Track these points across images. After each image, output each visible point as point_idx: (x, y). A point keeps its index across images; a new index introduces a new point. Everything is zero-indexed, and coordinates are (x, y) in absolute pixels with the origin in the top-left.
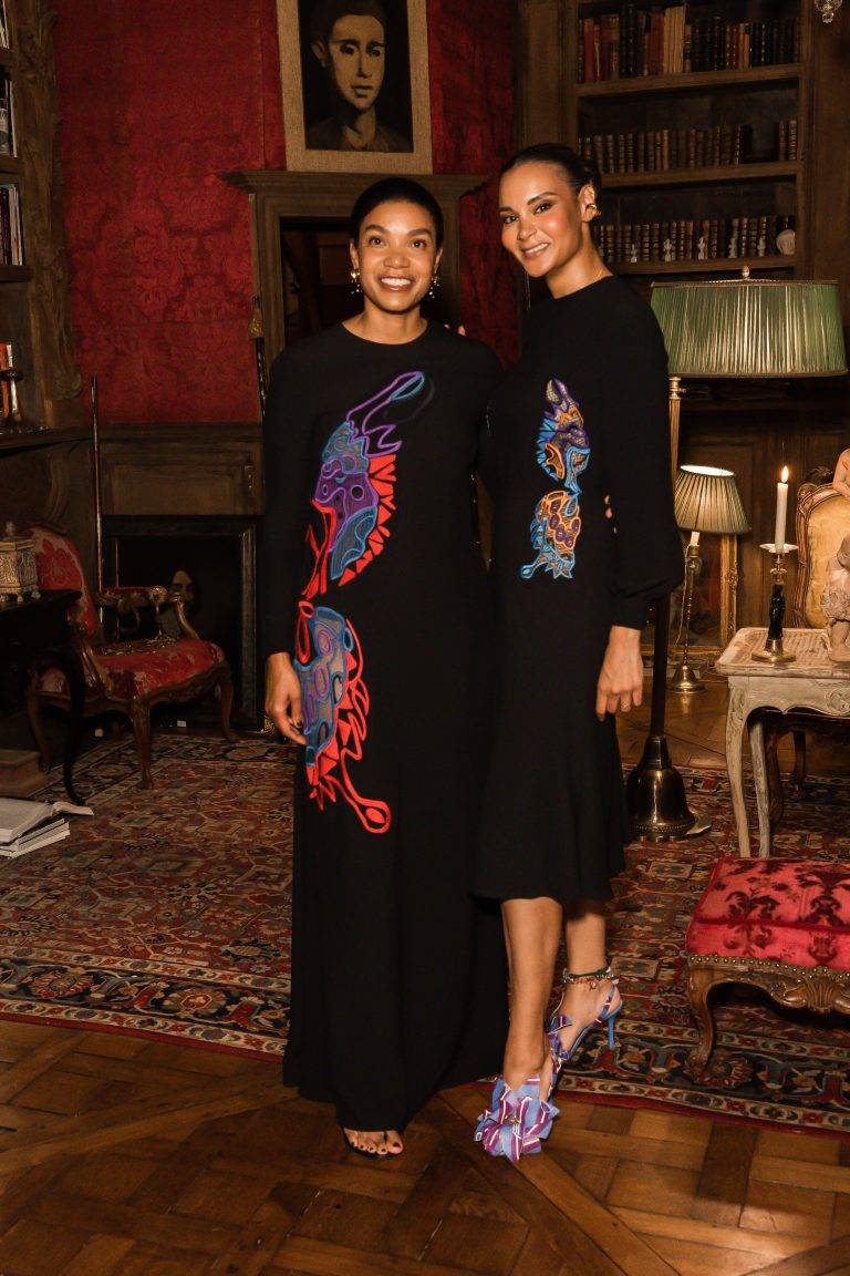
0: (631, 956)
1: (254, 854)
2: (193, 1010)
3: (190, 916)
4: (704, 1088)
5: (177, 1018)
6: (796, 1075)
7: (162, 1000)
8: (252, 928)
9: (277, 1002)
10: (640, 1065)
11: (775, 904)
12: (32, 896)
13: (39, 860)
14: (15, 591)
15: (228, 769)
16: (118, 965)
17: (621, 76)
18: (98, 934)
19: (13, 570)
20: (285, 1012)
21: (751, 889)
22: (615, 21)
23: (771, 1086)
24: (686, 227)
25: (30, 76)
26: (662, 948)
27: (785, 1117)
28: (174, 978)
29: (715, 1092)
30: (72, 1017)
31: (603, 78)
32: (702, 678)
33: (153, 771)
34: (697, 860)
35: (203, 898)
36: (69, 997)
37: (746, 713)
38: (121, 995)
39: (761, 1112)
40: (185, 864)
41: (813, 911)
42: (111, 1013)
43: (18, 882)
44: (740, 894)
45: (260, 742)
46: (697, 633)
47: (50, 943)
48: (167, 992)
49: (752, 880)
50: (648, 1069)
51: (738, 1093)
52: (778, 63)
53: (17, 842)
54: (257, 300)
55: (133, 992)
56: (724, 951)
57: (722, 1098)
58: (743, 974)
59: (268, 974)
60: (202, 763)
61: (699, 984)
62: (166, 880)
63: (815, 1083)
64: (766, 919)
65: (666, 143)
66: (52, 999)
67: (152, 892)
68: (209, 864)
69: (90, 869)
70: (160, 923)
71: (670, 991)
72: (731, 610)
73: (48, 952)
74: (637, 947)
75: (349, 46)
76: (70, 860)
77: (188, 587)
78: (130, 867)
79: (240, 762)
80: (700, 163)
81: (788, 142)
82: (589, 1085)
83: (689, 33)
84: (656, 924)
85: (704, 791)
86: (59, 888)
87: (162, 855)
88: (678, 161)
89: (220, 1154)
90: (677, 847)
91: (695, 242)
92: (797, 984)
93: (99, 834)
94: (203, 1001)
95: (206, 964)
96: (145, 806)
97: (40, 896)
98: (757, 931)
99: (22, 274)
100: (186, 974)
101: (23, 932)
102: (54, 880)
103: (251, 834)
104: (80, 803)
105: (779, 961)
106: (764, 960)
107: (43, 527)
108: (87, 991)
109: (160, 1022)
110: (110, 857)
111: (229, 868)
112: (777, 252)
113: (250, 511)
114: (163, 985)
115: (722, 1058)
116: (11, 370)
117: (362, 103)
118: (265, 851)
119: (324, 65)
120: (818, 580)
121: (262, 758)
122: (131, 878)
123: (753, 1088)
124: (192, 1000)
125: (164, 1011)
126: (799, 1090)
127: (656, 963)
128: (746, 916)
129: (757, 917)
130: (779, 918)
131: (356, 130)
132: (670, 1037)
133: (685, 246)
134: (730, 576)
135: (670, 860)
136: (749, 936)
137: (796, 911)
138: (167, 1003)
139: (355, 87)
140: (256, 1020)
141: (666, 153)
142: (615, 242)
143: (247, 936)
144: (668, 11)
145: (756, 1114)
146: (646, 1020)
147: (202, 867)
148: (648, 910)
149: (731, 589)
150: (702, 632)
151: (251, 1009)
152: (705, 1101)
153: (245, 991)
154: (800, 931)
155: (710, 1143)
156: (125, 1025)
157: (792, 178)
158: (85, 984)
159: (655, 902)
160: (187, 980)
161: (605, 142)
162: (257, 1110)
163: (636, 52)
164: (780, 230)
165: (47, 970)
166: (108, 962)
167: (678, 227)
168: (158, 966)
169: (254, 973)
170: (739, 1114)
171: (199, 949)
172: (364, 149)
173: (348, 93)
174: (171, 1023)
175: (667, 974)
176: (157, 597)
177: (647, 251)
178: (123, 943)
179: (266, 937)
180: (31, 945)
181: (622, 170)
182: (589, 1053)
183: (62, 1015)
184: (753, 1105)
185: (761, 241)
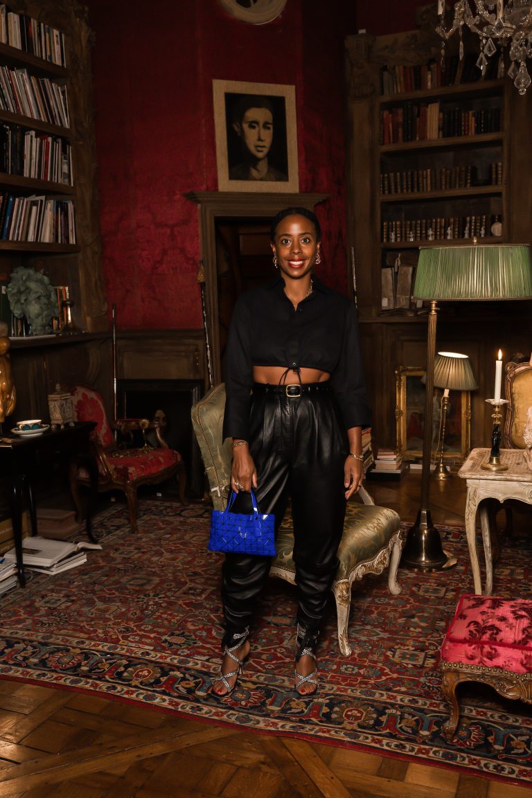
0: (408, 649)
1: (189, 576)
2: (140, 680)
3: (148, 615)
4: (454, 748)
5: (130, 685)
6: (513, 740)
7: (123, 672)
8: (182, 624)
9: (191, 676)
10: (412, 729)
11: (499, 630)
12: (59, 600)
13: (67, 577)
14: (60, 422)
15: (181, 522)
16: (100, 647)
17: (404, 140)
18: (92, 626)
19: (58, 411)
20: (195, 683)
21: (483, 620)
22: (400, 111)
23: (497, 747)
24: (440, 222)
25: (81, 143)
26: (427, 644)
27: (506, 772)
28: (133, 657)
29: (462, 751)
30: (68, 683)
31: (394, 142)
32: (451, 470)
33: (139, 522)
34: (449, 584)
35: (156, 604)
36: (68, 669)
37: (478, 502)
38: (100, 669)
39: (491, 767)
40: (149, 581)
41: (523, 636)
42: (91, 681)
43: (52, 591)
44: (476, 623)
45: (201, 506)
46: (448, 445)
47: (62, 632)
48: (126, 667)
49: (483, 613)
50: (418, 732)
51: (476, 752)
52: (491, 132)
53: (55, 566)
54: (202, 262)
55: (106, 668)
56: (465, 661)
57: (465, 755)
58: (479, 676)
59: (188, 656)
60: (167, 518)
61: (450, 682)
62: (137, 591)
63: (525, 746)
64: (493, 641)
65: (429, 177)
66: (58, 670)
67: (127, 599)
68: (162, 582)
69: (95, 583)
70: (129, 620)
71: (432, 676)
72: (467, 432)
73: (61, 637)
74: (412, 643)
75: (254, 124)
76: (84, 577)
77: (163, 420)
78: (117, 582)
79: (188, 518)
80: (448, 187)
81: (497, 174)
82: (379, 742)
83: (441, 116)
84: (423, 627)
85: (452, 540)
86: (75, 595)
87: (137, 576)
88: (435, 185)
89: (142, 787)
90: (437, 575)
91: (445, 231)
92: (513, 684)
93: (103, 561)
94: (147, 674)
95: (152, 648)
96: (132, 544)
97: (63, 600)
98: (487, 648)
99: (75, 249)
100: (139, 655)
101: (49, 624)
102: (73, 590)
103: (189, 562)
104: (95, 542)
105: (502, 668)
106: (492, 668)
107: (82, 386)
108: (79, 665)
109: (119, 688)
110: (107, 576)
111: (174, 584)
112: (492, 234)
113: (198, 377)
114: (125, 662)
115: (465, 725)
116: (68, 300)
117: (260, 155)
118: (195, 574)
119: (239, 134)
120: (518, 418)
121: (201, 516)
122: (117, 590)
123: (484, 748)
124: (140, 673)
125: (124, 680)
126: (516, 751)
127: (423, 654)
128: (480, 638)
129: (487, 640)
130: (501, 641)
131: (256, 169)
132: (432, 708)
133: (440, 232)
134: (466, 413)
135: (433, 584)
136: (482, 651)
137: (512, 637)
138: (125, 674)
139: (257, 146)
140: (177, 688)
141: (429, 182)
142: (401, 231)
143: (179, 630)
144: (429, 106)
145: (488, 768)
146: (417, 696)
147: (158, 584)
148: (419, 617)
149: (467, 420)
150: (451, 444)
151: (174, 679)
152: (454, 758)
153: (173, 667)
154: (515, 650)
155: (458, 790)
156: (97, 690)
157: (499, 194)
158: (79, 660)
159: (423, 612)
160: (139, 659)
161: (395, 176)
162: (170, 753)
163: (412, 126)
164: (493, 222)
165: (58, 650)
166: (94, 645)
167: (436, 222)
168: (123, 649)
169: (179, 655)
170: (476, 767)
171: (149, 638)
172: (261, 180)
173: (252, 149)
174: (125, 689)
175: (430, 663)
176: (144, 425)
177: (419, 235)
178: (105, 633)
179: (190, 631)
180: (52, 632)
181: (405, 191)
182: (380, 718)
183: (62, 682)
184: (486, 762)
185: (482, 229)
